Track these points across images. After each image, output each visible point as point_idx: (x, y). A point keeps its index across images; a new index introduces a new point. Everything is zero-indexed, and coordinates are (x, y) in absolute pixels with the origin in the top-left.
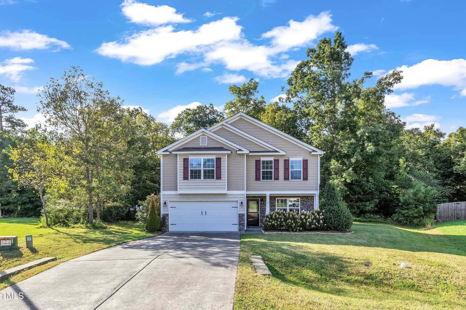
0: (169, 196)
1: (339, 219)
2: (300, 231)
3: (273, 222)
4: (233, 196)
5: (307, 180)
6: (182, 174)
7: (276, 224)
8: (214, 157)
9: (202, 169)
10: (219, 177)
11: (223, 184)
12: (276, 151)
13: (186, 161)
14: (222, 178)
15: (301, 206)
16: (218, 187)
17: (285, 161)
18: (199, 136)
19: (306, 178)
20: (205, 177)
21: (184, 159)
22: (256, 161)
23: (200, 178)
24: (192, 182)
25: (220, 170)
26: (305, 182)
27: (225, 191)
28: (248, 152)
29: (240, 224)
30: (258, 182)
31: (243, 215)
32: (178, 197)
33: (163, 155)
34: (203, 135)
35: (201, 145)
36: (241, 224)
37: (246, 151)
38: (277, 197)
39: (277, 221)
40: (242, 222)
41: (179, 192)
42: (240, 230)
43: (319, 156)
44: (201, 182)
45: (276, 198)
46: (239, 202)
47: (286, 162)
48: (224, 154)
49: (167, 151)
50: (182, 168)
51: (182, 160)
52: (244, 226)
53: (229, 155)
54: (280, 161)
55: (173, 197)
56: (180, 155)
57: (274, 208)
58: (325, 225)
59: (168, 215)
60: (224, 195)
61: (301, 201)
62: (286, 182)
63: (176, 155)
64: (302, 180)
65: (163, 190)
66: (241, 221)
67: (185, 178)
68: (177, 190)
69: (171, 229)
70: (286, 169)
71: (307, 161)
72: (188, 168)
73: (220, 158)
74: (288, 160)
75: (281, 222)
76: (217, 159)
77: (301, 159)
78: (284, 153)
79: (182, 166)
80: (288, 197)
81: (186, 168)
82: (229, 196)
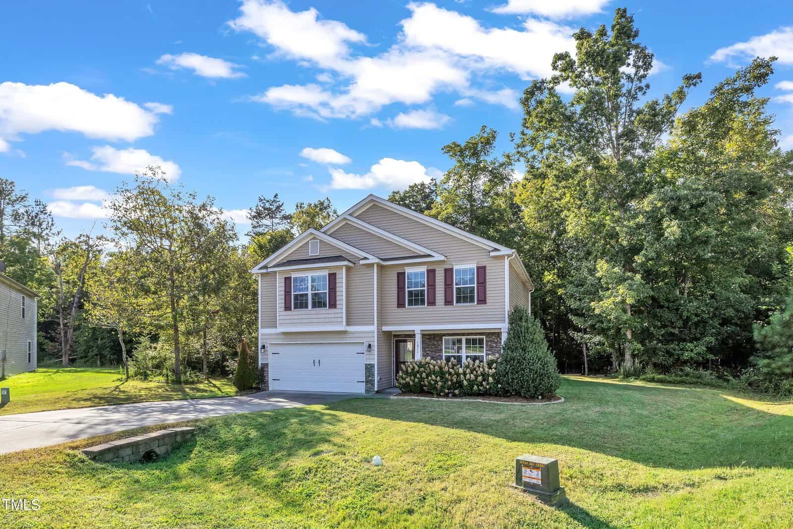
0: (269, 337)
1: (522, 375)
2: (455, 396)
3: (408, 380)
4: (357, 335)
5: (486, 303)
6: (283, 301)
7: (411, 383)
8: (326, 273)
9: (310, 293)
10: (333, 305)
11: (340, 315)
12: (429, 256)
13: (288, 280)
14: (338, 306)
15: (486, 351)
16: (333, 320)
17: (446, 270)
18: (308, 241)
19: (482, 301)
20: (314, 306)
21: (286, 278)
22: (399, 274)
23: (307, 307)
24: (296, 313)
25: (335, 292)
26: (482, 306)
27: (342, 327)
28: (377, 261)
29: (367, 382)
30: (401, 310)
31: (372, 366)
32: (282, 337)
33: (262, 274)
34: (314, 238)
35: (311, 254)
36: (369, 381)
37: (373, 260)
38: (444, 335)
39: (415, 376)
40: (370, 378)
41: (280, 329)
42: (367, 391)
43: (506, 257)
44: (308, 312)
45: (444, 337)
46: (366, 344)
47: (448, 272)
48: (341, 267)
49: (265, 267)
50: (283, 293)
51: (283, 281)
52: (373, 385)
53: (348, 269)
54: (437, 272)
55: (274, 337)
56: (280, 272)
57: (440, 355)
58: (499, 386)
59: (267, 365)
60: (344, 332)
61: (486, 341)
62: (449, 307)
63: (275, 272)
64: (476, 303)
65: (262, 327)
66: (369, 376)
67: (287, 308)
68: (276, 327)
69: (272, 386)
70: (448, 285)
71: (484, 268)
72: (290, 292)
73: (335, 274)
74: (452, 270)
75: (421, 379)
76: (330, 275)
77: (474, 266)
78: (442, 258)
79: (283, 289)
80: (463, 334)
81: (287, 292)
82: (351, 335)
